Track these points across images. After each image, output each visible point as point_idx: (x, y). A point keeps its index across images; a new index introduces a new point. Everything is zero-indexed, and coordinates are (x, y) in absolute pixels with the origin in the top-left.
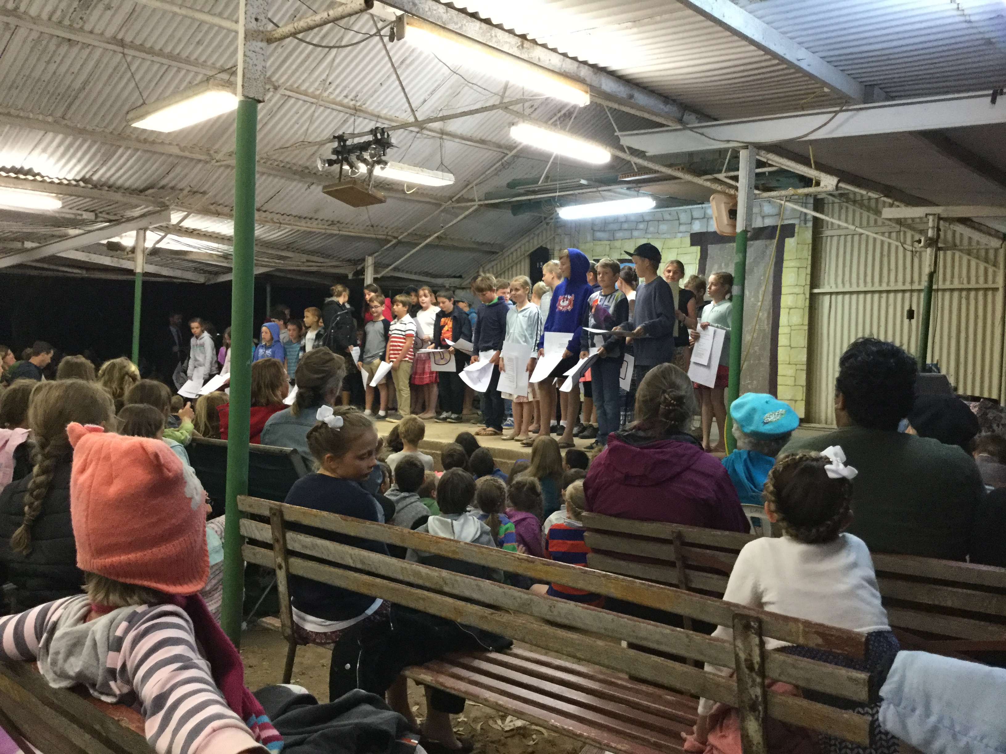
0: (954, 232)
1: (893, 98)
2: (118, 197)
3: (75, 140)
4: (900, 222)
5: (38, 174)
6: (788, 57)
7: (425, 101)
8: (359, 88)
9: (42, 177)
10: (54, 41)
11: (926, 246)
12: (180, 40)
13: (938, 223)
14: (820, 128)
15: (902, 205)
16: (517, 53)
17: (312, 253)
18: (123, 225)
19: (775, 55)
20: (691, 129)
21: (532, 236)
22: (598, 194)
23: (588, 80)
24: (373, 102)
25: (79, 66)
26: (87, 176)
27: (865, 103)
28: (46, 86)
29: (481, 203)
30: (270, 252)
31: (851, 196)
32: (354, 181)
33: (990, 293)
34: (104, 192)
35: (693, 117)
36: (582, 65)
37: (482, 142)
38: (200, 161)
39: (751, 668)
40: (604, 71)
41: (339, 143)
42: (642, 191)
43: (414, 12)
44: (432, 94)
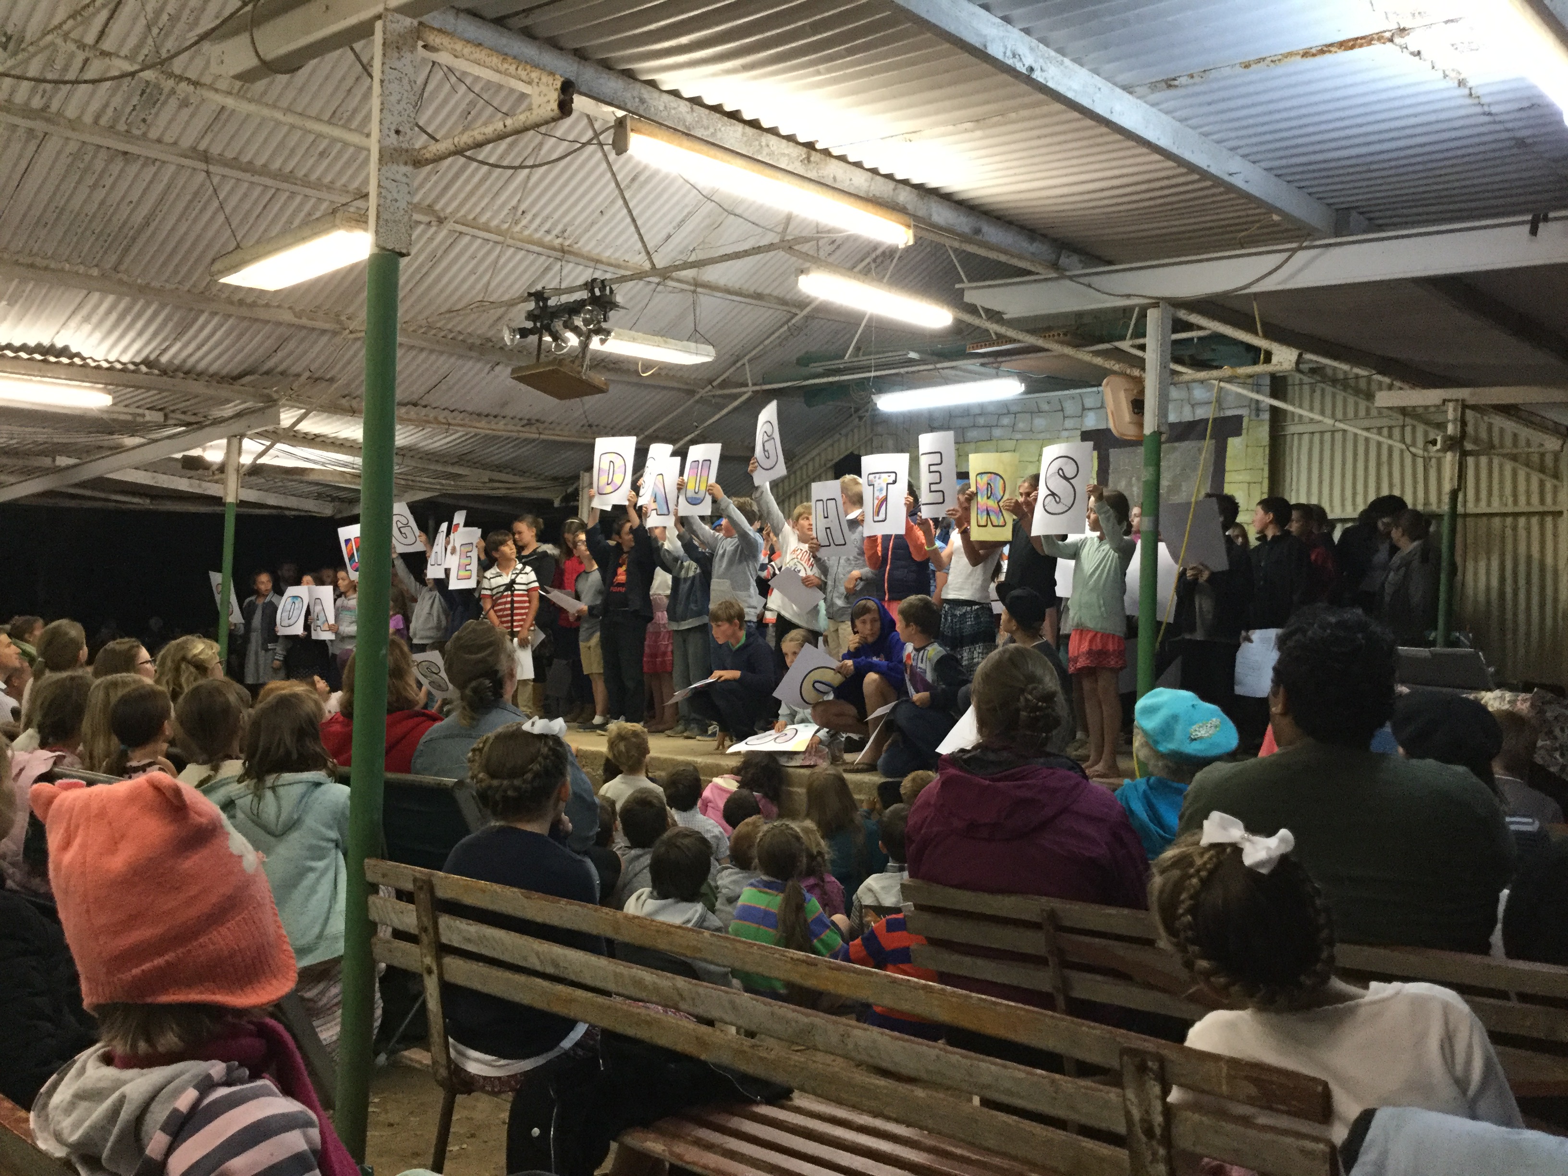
0: (1490, 427)
1: (1380, 228)
2: (198, 387)
3: (134, 302)
4: (1403, 411)
5: (78, 355)
6: (1213, 170)
7: (669, 236)
8: (566, 220)
9: (84, 359)
10: (103, 155)
11: (1444, 450)
12: (293, 151)
13: (1463, 414)
14: (1270, 273)
15: (1406, 386)
16: (801, 170)
17: (499, 468)
18: (208, 430)
19: (1192, 168)
20: (1071, 278)
21: (837, 436)
22: (936, 373)
23: (910, 207)
24: (590, 240)
25: (140, 192)
26: (152, 357)
27: (1337, 235)
28: (90, 222)
29: (757, 388)
30: (432, 467)
31: (1329, 372)
32: (560, 361)
33: (1549, 520)
34: (177, 381)
35: (1075, 258)
36: (900, 186)
37: (758, 296)
38: (324, 332)
39: (1149, 1132)
40: (935, 193)
41: (537, 303)
42: (1004, 367)
43: (641, 112)
44: (679, 225)
